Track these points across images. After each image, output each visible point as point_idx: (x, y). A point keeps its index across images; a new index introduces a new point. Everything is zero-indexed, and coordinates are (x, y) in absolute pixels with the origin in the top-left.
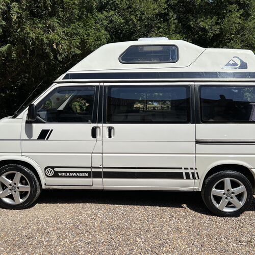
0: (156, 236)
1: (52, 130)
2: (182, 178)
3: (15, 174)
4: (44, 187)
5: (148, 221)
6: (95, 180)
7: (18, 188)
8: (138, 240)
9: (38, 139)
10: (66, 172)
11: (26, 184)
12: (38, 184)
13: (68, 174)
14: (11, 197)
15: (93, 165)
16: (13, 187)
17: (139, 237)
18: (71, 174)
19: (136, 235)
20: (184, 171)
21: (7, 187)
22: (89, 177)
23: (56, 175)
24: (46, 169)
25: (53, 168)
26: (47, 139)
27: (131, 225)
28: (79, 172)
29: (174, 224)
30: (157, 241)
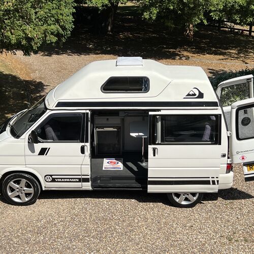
0: (129, 225)
1: (49, 148)
2: (210, 184)
3: (21, 180)
4: (44, 189)
5: (125, 213)
6: (84, 184)
7: (24, 190)
8: (117, 227)
9: (39, 155)
10: (62, 179)
11: (30, 187)
12: (39, 187)
13: (63, 180)
14: (18, 197)
15: (83, 174)
16: (19, 190)
17: (118, 225)
18: (65, 180)
19: (115, 224)
20: (211, 180)
21: (14, 190)
22: (80, 181)
23: (54, 180)
24: (45, 176)
25: (51, 176)
26: (46, 155)
27: (112, 216)
28: (72, 179)
29: (144, 214)
30: (129, 228)
